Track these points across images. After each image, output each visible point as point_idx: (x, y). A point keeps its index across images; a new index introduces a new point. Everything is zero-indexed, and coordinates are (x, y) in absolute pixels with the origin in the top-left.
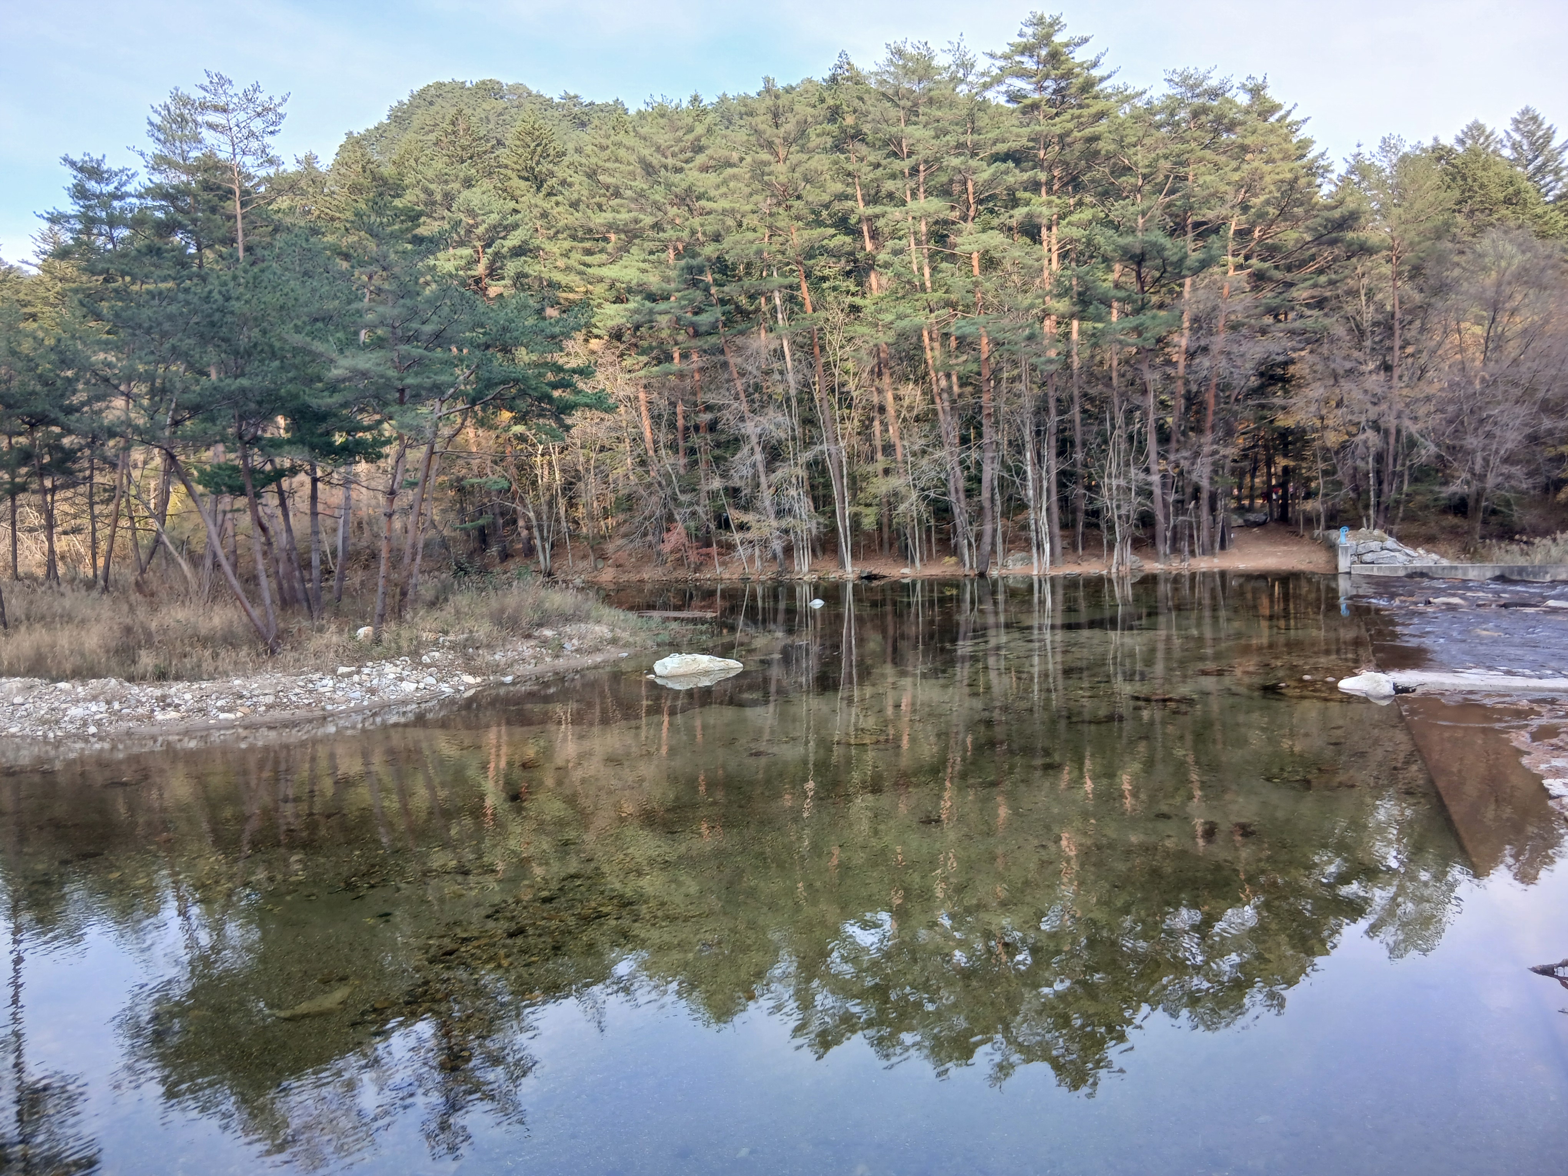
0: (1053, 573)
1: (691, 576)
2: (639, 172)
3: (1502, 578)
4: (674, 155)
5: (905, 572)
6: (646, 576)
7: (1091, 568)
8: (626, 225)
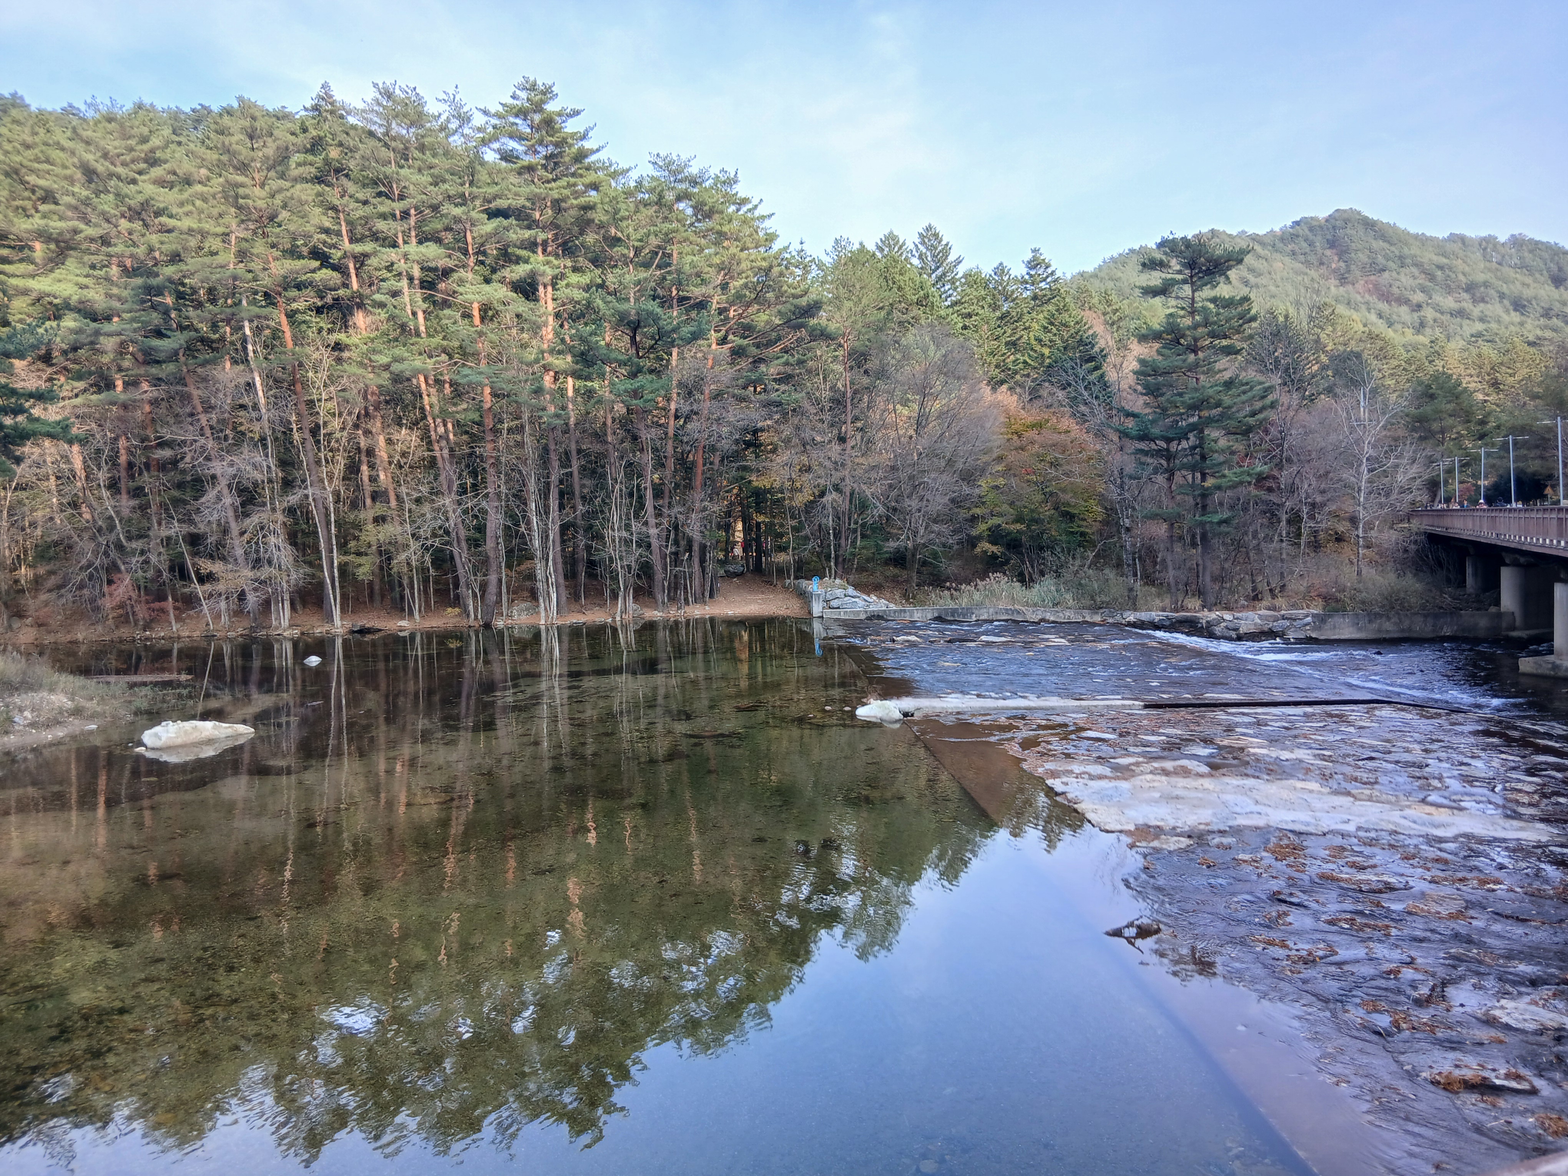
0: (560, 623)
1: (138, 634)
2: (79, 175)
3: (939, 619)
4: (124, 164)
5: (403, 625)
6: (80, 637)
7: (595, 616)
8: (61, 234)
